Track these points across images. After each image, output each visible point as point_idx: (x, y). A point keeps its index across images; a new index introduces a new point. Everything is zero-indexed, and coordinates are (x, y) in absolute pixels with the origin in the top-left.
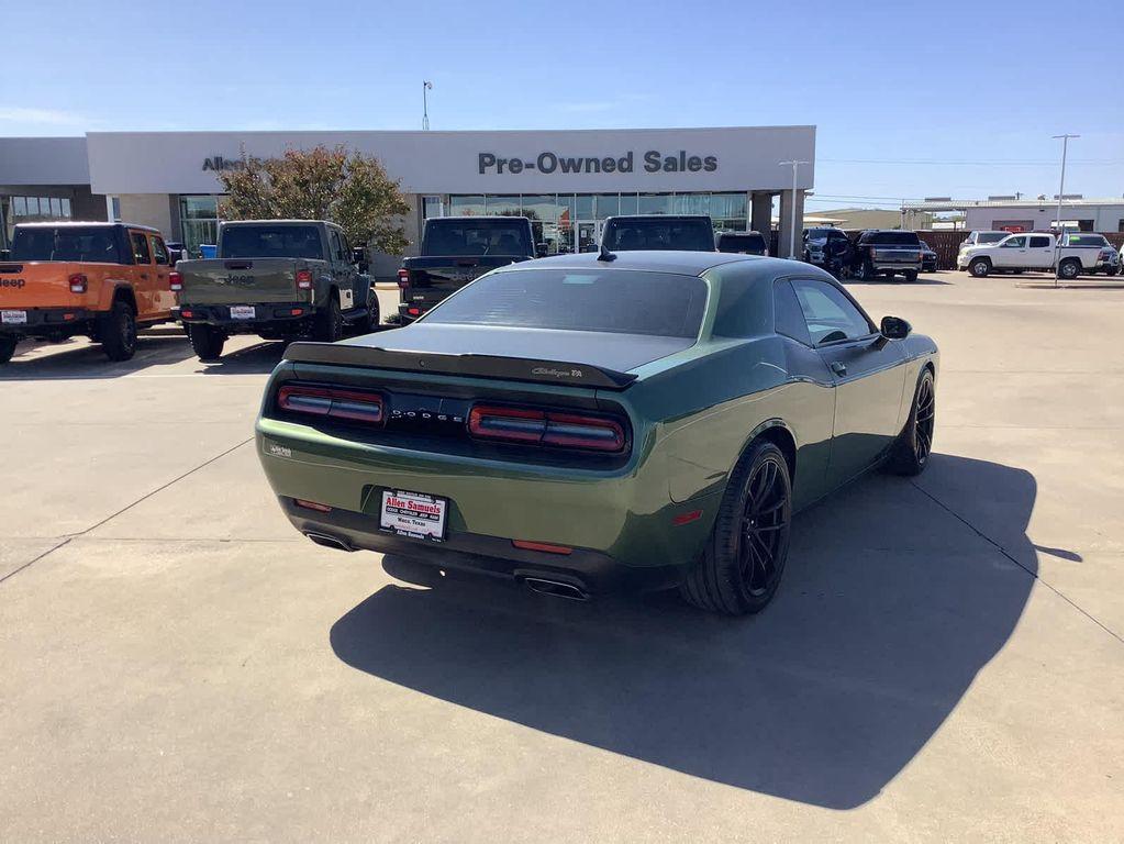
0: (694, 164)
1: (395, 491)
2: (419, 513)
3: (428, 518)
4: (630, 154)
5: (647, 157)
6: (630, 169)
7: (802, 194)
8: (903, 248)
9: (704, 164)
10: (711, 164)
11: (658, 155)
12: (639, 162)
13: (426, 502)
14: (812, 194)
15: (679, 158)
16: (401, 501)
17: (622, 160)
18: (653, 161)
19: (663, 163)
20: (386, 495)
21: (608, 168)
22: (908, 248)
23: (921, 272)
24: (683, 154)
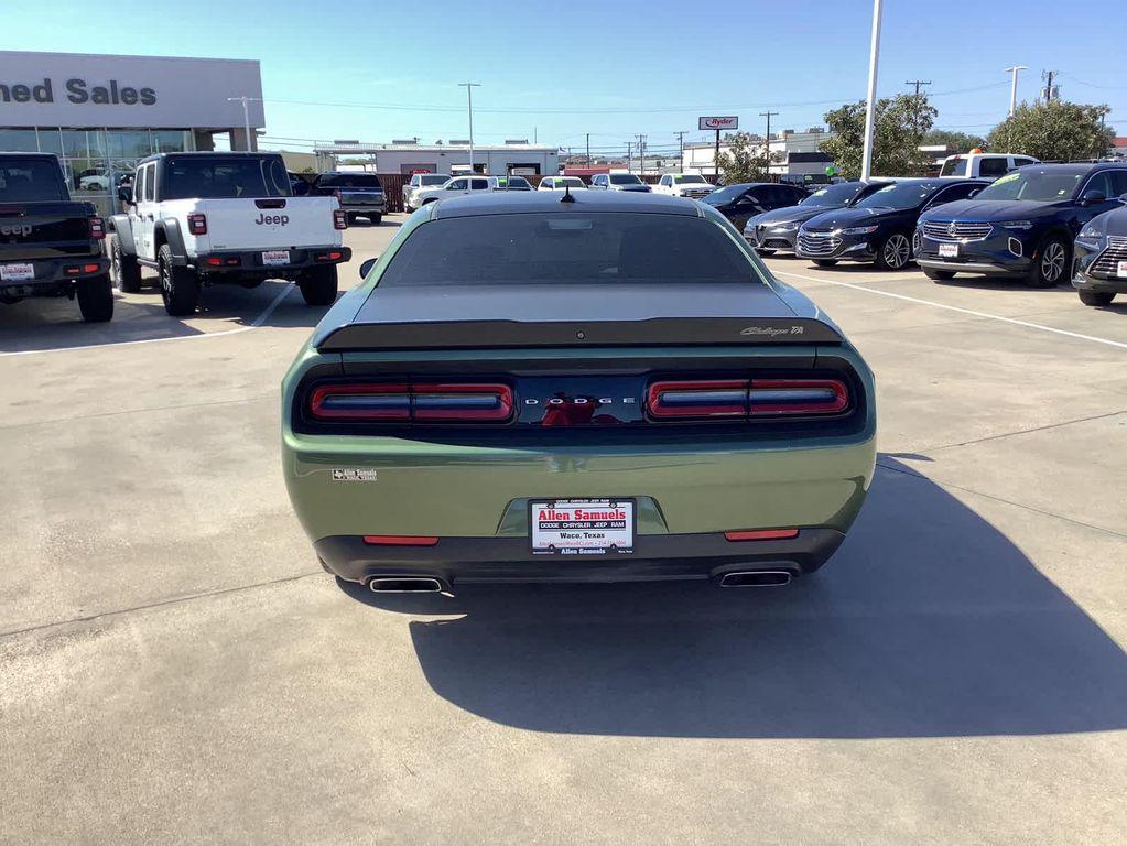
0: (129, 96)
1: (551, 501)
2: (593, 523)
3: (609, 526)
4: (48, 82)
5: (70, 84)
6: (49, 99)
7: (254, 134)
8: (366, 190)
9: (140, 97)
10: (149, 97)
11: (82, 83)
12: (60, 92)
13: (604, 508)
14: (263, 133)
15: (109, 88)
16: (562, 512)
17: (37, 89)
18: (77, 90)
19: (90, 93)
20: (537, 509)
21: (21, 96)
22: (370, 190)
23: (386, 214)
24: (113, 83)
